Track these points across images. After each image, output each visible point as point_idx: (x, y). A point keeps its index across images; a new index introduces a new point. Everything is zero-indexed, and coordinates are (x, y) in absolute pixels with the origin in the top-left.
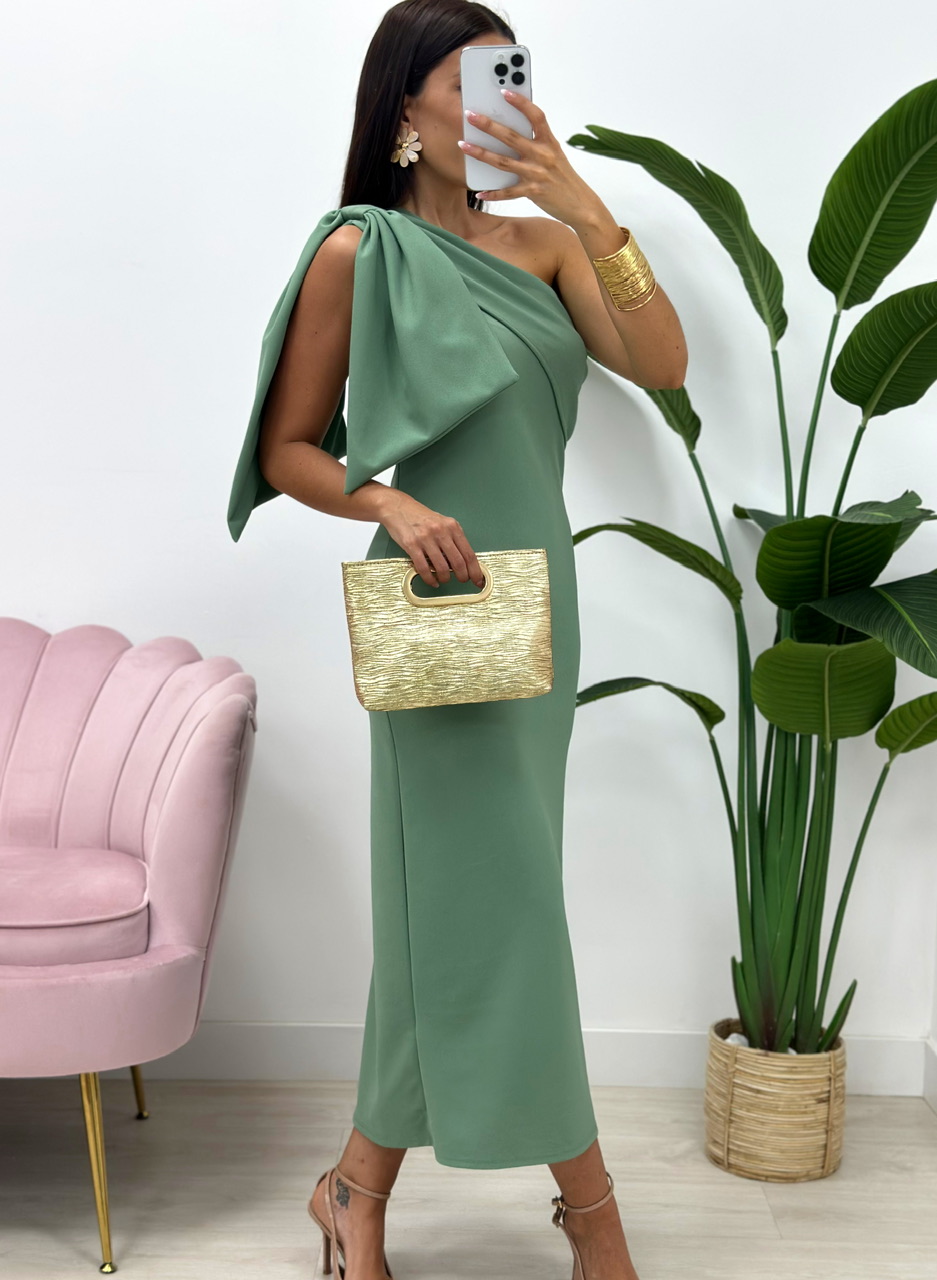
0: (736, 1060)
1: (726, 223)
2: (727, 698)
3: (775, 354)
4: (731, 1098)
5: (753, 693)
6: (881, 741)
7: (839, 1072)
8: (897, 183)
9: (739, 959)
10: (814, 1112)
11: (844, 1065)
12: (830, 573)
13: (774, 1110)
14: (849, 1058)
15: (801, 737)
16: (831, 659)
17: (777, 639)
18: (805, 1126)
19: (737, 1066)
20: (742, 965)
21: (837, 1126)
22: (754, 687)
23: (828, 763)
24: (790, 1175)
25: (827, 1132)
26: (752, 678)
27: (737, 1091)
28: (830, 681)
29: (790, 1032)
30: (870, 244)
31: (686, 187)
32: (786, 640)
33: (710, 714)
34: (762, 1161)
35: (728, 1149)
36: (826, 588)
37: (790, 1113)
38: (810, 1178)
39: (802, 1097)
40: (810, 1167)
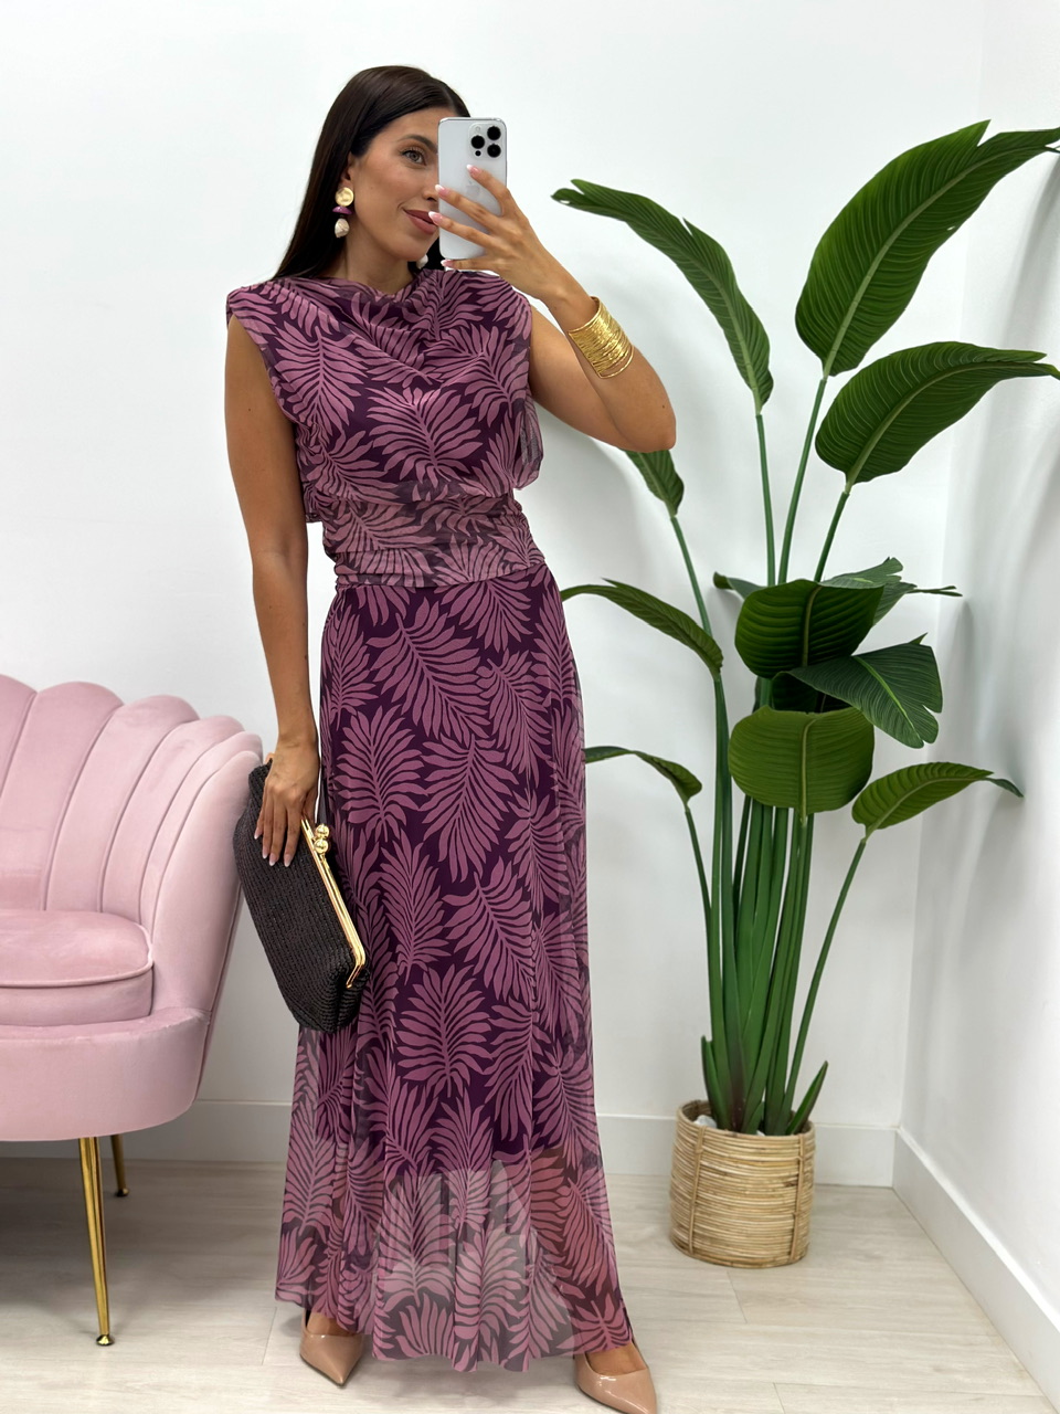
0: (704, 1141)
1: (713, 285)
2: (703, 767)
3: (759, 418)
4: (696, 1180)
5: (729, 763)
6: (858, 816)
7: (808, 1155)
8: (886, 248)
9: (709, 1038)
10: (781, 1196)
11: (813, 1148)
12: (809, 641)
13: (741, 1193)
14: (818, 1142)
15: (777, 810)
16: (809, 731)
17: (756, 707)
18: (772, 1210)
19: (704, 1147)
20: (712, 1043)
21: (804, 1212)
22: (731, 757)
23: (804, 838)
24: (756, 1261)
25: (794, 1217)
26: (729, 746)
27: (705, 1174)
28: (807, 753)
29: (759, 1114)
30: (858, 309)
31: (672, 246)
32: (764, 707)
33: (686, 784)
34: (728, 1246)
35: (694, 1233)
36: (806, 657)
37: (758, 1197)
38: (776, 1264)
39: (770, 1179)
40: (776, 1252)
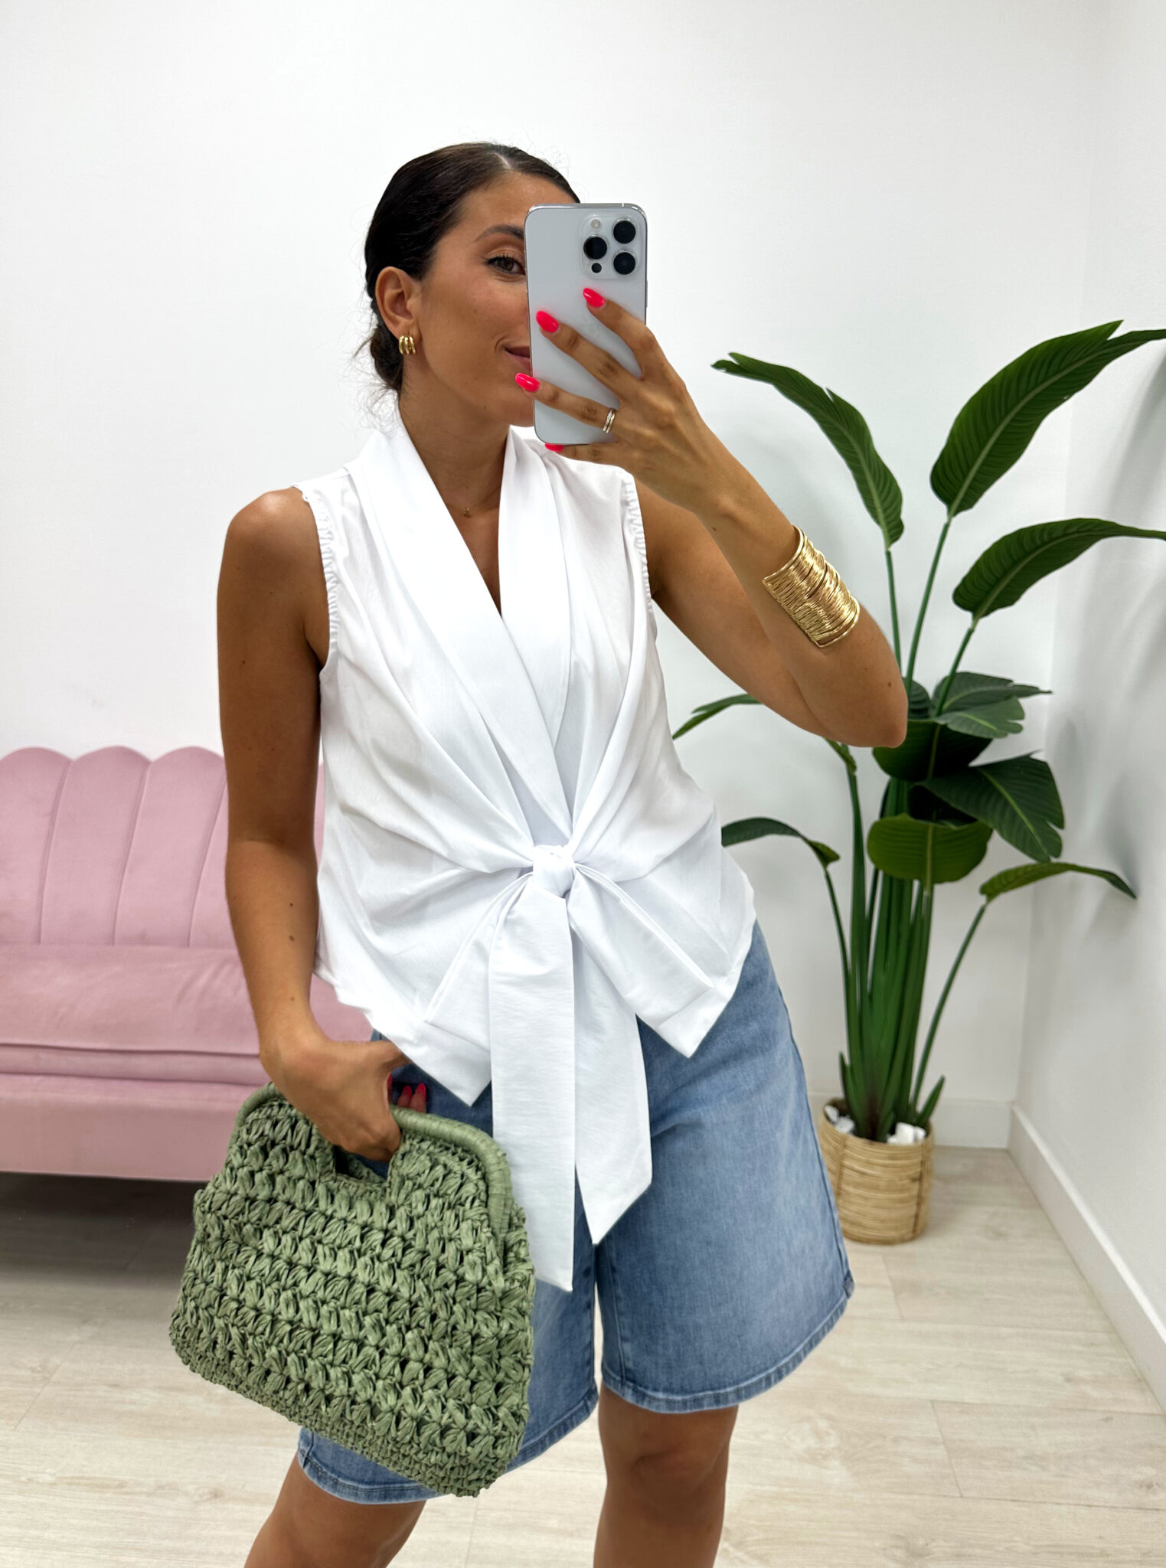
0: (845, 1146)
1: (847, 438)
2: (843, 845)
3: (888, 554)
4: (839, 1175)
5: (864, 848)
7: (929, 1155)
9: (847, 1061)
10: (908, 1190)
13: (877, 1189)
15: (904, 878)
18: (902, 1201)
19: (847, 1151)
20: (850, 1067)
21: (927, 1199)
22: (866, 845)
23: (926, 904)
24: (886, 1239)
25: (919, 1204)
27: (846, 1171)
28: (934, 837)
33: (827, 856)
34: (865, 1228)
36: (932, 764)
37: (888, 1191)
38: (903, 1241)
39: (900, 1178)
40: (904, 1232)
